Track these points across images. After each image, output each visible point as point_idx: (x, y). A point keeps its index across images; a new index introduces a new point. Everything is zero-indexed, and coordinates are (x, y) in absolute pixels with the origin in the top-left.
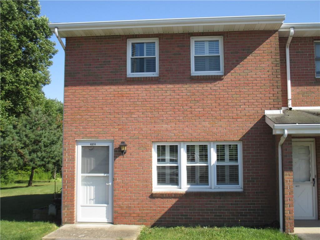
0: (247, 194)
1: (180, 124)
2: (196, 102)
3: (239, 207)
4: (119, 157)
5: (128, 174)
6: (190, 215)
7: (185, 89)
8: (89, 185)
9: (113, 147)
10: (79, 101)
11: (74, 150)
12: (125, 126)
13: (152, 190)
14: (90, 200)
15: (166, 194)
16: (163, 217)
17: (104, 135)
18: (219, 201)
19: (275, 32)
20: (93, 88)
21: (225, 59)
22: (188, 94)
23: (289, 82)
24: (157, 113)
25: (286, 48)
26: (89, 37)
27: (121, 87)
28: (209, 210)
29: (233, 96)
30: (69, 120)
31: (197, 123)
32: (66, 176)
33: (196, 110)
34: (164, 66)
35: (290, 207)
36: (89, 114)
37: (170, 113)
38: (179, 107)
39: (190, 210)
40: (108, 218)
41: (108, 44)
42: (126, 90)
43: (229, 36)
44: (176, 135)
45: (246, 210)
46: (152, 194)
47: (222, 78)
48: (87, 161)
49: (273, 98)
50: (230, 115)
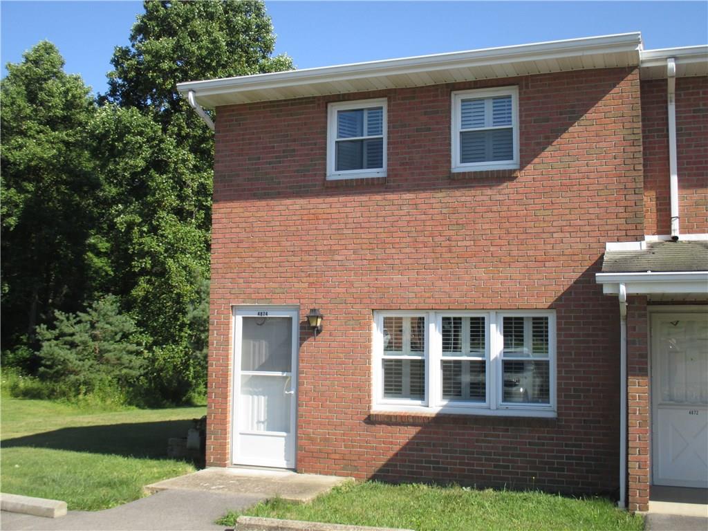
0: (564, 423)
1: (427, 272)
2: (460, 227)
3: (547, 451)
4: (309, 339)
5: (326, 373)
6: (443, 463)
7: (438, 200)
8: (257, 394)
9: (299, 319)
10: (238, 230)
11: (228, 324)
12: (320, 279)
13: (369, 408)
14: (259, 422)
15: (396, 417)
16: (391, 463)
17: (281, 295)
18: (503, 436)
19: (632, 71)
20: (263, 203)
21: (522, 134)
22: (444, 211)
23: (674, 180)
24: (383, 250)
25: (669, 103)
26: (258, 103)
27: (314, 200)
28: (484, 453)
29: (538, 213)
30: (220, 266)
31: (460, 271)
32: (214, 374)
33: (459, 244)
34: (398, 154)
35: (639, 454)
36: (255, 254)
37: (407, 250)
38: (426, 239)
39: (444, 451)
40: (287, 460)
41: (291, 115)
42: (324, 206)
43: (530, 84)
44: (419, 295)
45: (562, 458)
46: (370, 416)
47: (515, 175)
48: (254, 346)
49: (625, 215)
50: (531, 253)
